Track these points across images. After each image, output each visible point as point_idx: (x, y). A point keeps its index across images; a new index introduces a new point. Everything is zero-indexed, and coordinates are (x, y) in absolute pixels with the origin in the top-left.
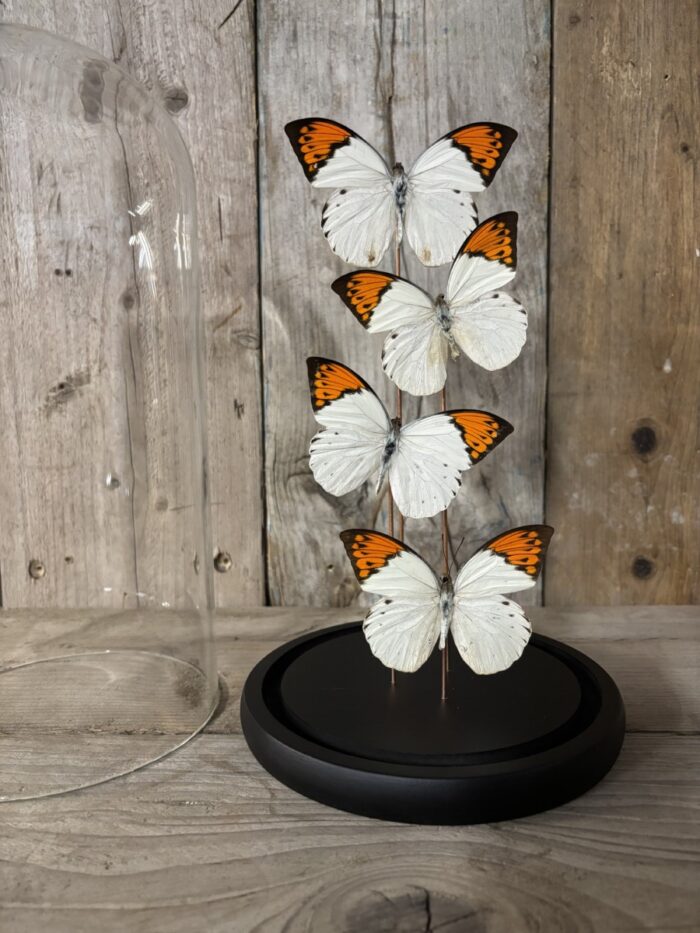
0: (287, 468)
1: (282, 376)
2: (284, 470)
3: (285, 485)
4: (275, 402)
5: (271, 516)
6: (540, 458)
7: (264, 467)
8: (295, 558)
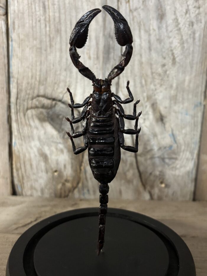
0: (25, 104)
1: (22, 37)
2: (24, 105)
3: (24, 115)
4: (17, 55)
5: (15, 136)
6: (201, 103)
7: (9, 101)
8: (31, 165)
